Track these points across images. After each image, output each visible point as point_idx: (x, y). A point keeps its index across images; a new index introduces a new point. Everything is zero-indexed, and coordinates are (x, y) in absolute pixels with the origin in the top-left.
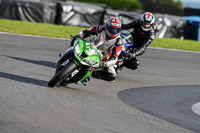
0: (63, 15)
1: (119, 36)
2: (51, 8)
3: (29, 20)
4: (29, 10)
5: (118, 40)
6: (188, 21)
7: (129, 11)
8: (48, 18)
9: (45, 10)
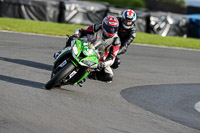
0: (66, 14)
1: (116, 36)
2: (54, 6)
4: (32, 8)
5: (115, 39)
6: (191, 20)
8: (51, 16)
9: (48, 8)
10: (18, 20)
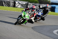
1: (35, 11)
2: (12, 2)
3: (6, 6)
4: (6, 3)
5: (35, 12)
6: (52, 6)
7: (35, 3)
8: (12, 5)
9: (11, 3)
10: (2, 7)
